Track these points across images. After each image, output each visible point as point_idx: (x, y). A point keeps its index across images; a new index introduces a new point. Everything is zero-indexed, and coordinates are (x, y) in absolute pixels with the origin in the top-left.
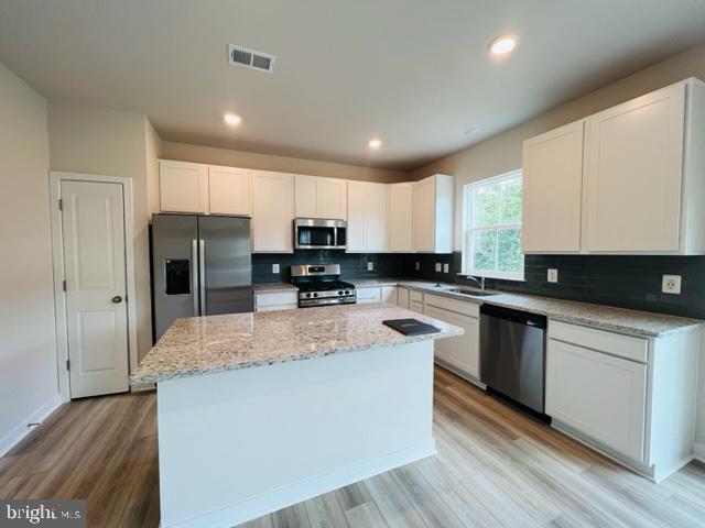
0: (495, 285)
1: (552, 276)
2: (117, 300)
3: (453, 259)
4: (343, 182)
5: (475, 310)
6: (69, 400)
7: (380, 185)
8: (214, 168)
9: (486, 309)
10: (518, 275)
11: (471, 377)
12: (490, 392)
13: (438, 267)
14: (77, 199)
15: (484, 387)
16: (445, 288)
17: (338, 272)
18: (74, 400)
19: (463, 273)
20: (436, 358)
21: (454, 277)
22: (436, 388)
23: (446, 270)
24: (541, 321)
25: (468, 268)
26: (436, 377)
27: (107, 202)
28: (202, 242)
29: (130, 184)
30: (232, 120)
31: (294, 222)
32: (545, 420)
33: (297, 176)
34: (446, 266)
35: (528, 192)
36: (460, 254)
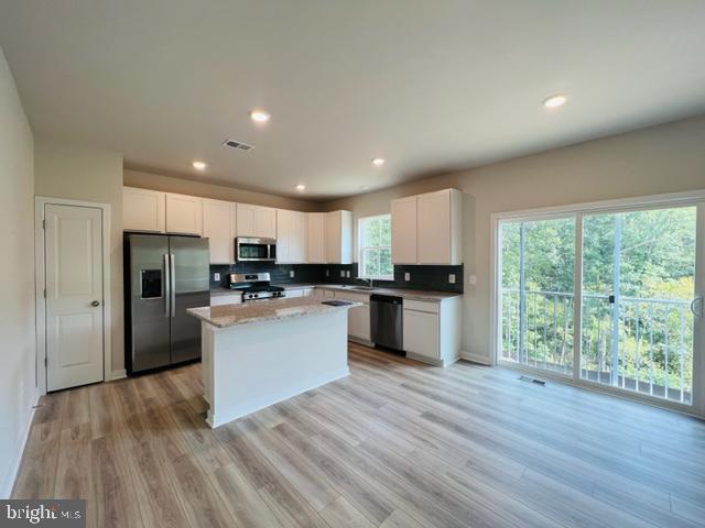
0: (378, 283)
1: (407, 277)
2: (95, 304)
3: (353, 268)
4: (274, 209)
5: (367, 298)
6: (45, 393)
7: (300, 213)
8: (170, 195)
9: (374, 298)
10: (391, 277)
11: (366, 341)
12: (378, 347)
13: (343, 274)
14: (60, 219)
15: (373, 345)
16: (348, 287)
17: (269, 279)
18: (48, 393)
19: (359, 277)
20: (349, 336)
21: (353, 280)
22: (349, 351)
23: (348, 276)
24: (400, 300)
25: (363, 274)
26: (349, 346)
27: (89, 222)
28: (172, 256)
29: (107, 208)
30: (199, 166)
31: (236, 240)
32: (402, 354)
33: (239, 205)
34: (348, 273)
35: (394, 223)
36: (357, 264)
